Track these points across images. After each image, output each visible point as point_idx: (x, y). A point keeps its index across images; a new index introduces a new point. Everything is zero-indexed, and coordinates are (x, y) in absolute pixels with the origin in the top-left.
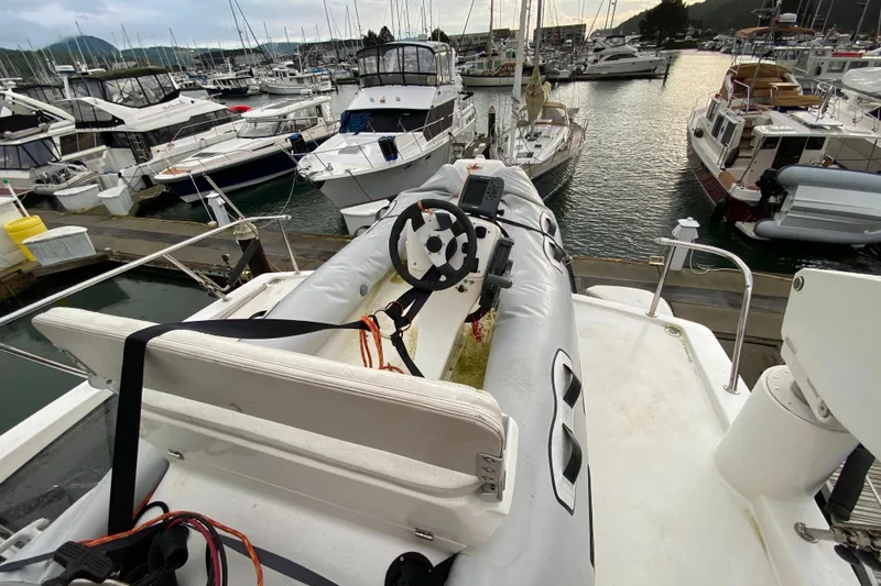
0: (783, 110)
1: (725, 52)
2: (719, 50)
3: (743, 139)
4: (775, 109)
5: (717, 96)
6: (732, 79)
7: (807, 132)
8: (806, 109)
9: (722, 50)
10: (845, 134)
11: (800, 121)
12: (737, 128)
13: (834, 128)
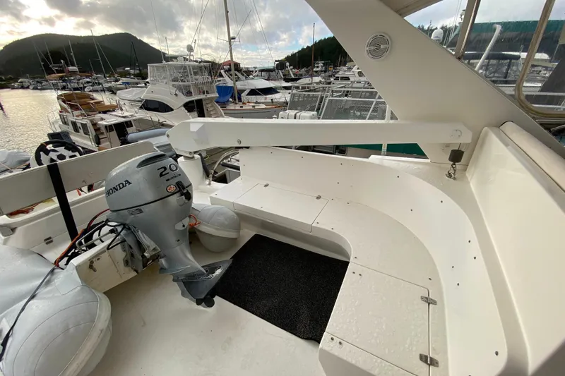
0: (105, 112)
1: (33, 89)
2: (28, 88)
3: (96, 130)
4: (100, 113)
5: (60, 112)
6: (64, 102)
7: (123, 120)
8: (114, 111)
9: (31, 87)
10: (138, 117)
11: (116, 116)
12: (88, 125)
13: (132, 116)
